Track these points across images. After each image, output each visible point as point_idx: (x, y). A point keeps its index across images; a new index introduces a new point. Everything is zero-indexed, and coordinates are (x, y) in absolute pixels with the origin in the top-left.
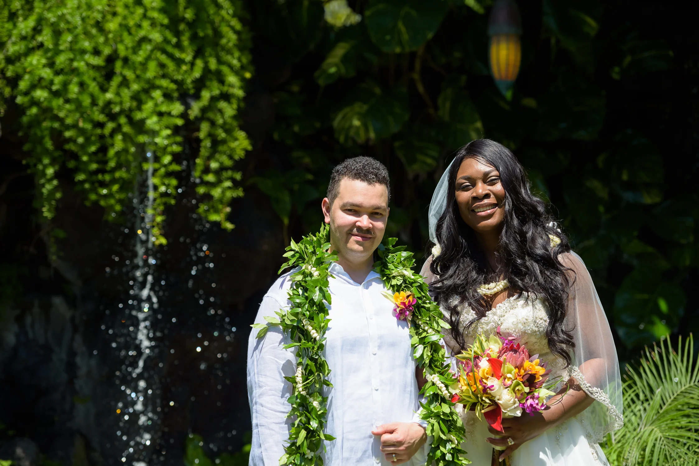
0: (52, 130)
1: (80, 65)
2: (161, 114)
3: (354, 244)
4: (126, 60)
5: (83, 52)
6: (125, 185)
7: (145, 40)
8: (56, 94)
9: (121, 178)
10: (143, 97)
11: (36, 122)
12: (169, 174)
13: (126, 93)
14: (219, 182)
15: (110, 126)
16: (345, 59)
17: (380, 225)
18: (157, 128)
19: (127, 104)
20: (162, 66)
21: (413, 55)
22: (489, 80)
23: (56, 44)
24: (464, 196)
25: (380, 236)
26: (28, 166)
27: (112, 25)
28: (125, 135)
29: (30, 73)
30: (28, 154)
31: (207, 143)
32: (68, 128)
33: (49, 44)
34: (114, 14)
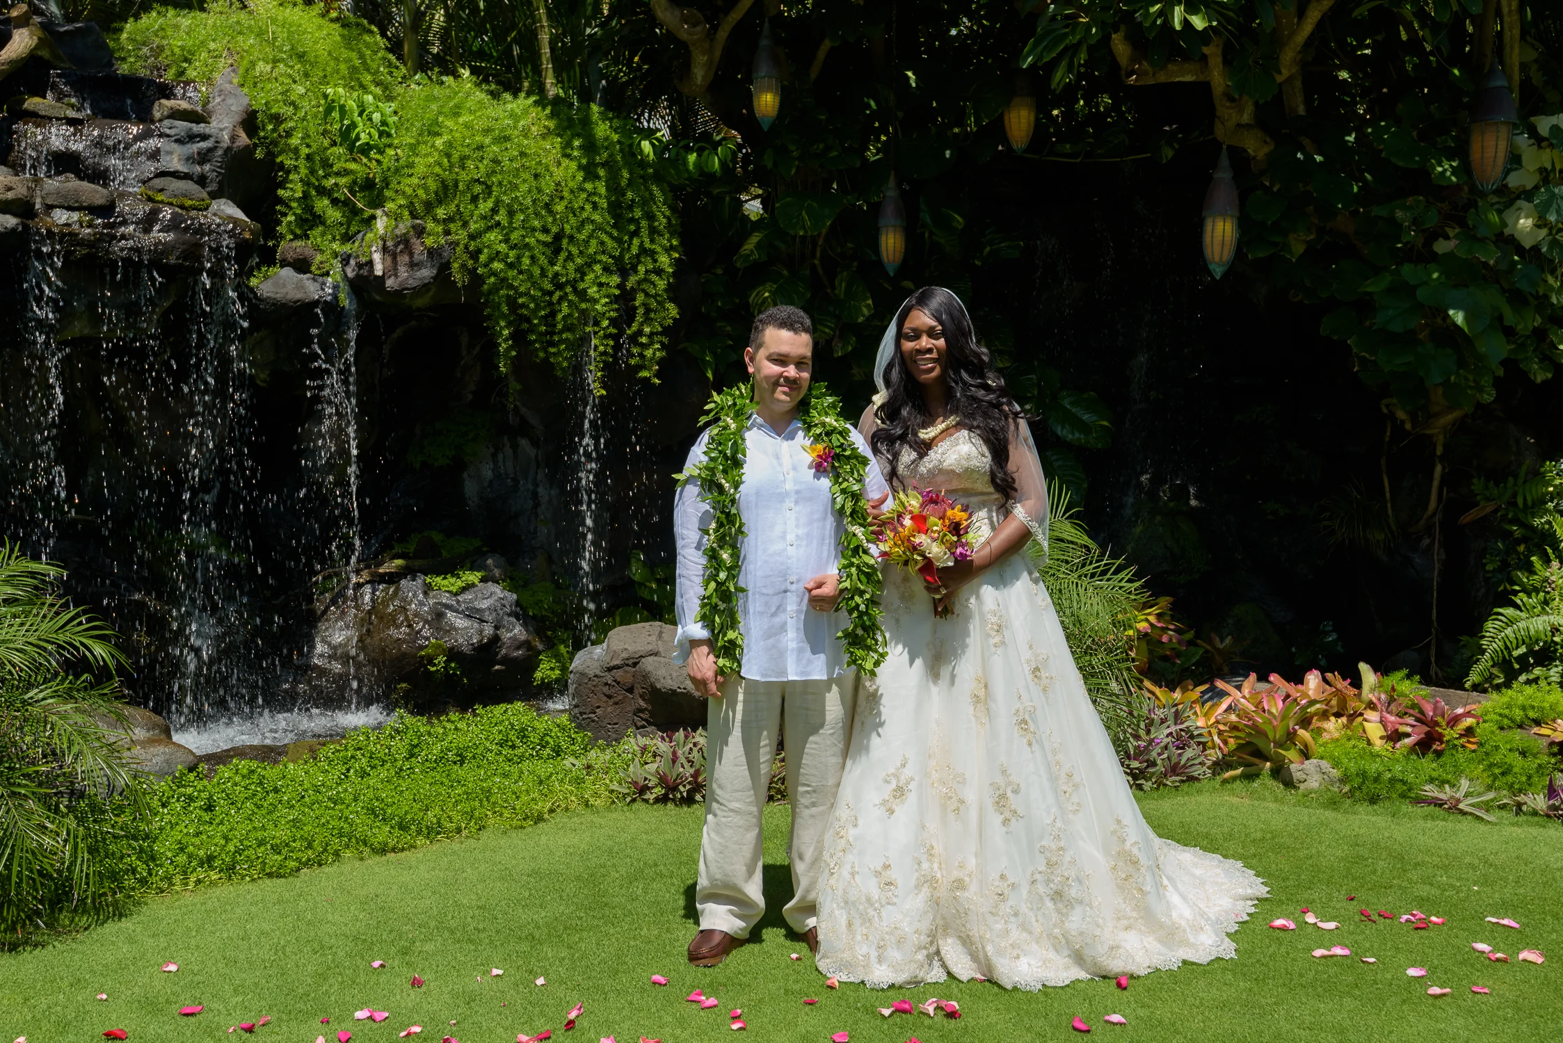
0: (508, 296)
1: (531, 241)
2: (601, 285)
3: (781, 394)
4: (571, 238)
5: (534, 230)
6: (570, 345)
7: (589, 220)
8: (511, 266)
9: (567, 339)
10: (587, 270)
11: (495, 289)
12: (606, 337)
13: (571, 266)
14: (652, 343)
15: (557, 294)
16: (759, 246)
17: (806, 375)
18: (597, 296)
19: (572, 276)
20: (602, 243)
21: (814, 240)
22: (879, 263)
23: (511, 223)
24: (908, 345)
25: (806, 385)
26: (488, 328)
27: (559, 208)
28: (570, 301)
29: (488, 247)
30: (489, 317)
31: (641, 311)
32: (521, 295)
33: (505, 223)
34: (562, 198)
